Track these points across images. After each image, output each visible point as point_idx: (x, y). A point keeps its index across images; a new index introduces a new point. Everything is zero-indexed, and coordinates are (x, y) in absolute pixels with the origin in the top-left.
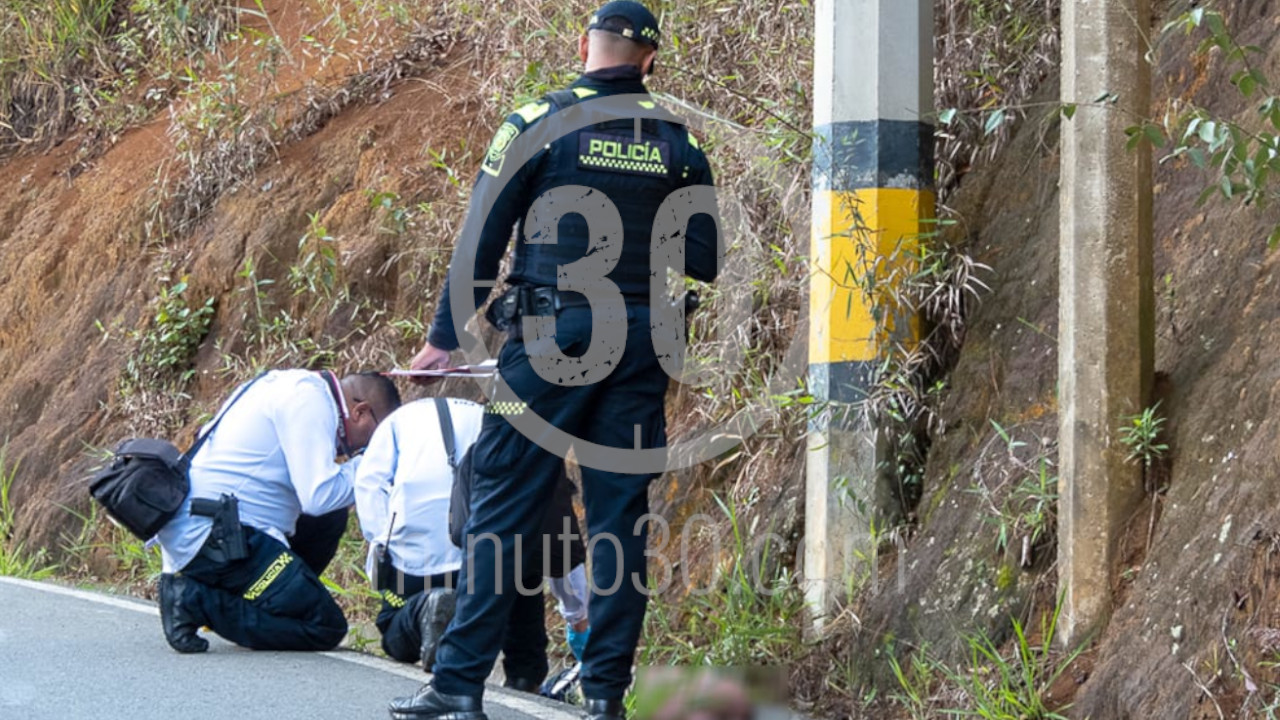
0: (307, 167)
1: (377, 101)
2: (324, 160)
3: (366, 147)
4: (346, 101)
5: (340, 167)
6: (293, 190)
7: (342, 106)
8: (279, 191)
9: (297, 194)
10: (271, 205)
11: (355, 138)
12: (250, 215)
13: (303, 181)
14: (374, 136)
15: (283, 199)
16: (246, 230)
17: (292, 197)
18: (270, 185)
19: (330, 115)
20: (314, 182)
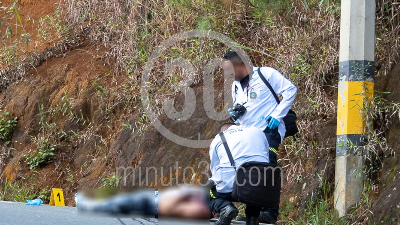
0: (45, 77)
1: (62, 56)
2: (51, 74)
3: (66, 71)
4: (49, 56)
5: (58, 77)
6: (42, 83)
7: (48, 57)
8: (37, 84)
9: (44, 85)
10: (35, 88)
11: (62, 67)
12: (27, 91)
13: (45, 81)
14: (69, 67)
15: (40, 86)
16: (27, 96)
17: (43, 86)
18: (33, 81)
19: (44, 61)
20: (50, 81)
